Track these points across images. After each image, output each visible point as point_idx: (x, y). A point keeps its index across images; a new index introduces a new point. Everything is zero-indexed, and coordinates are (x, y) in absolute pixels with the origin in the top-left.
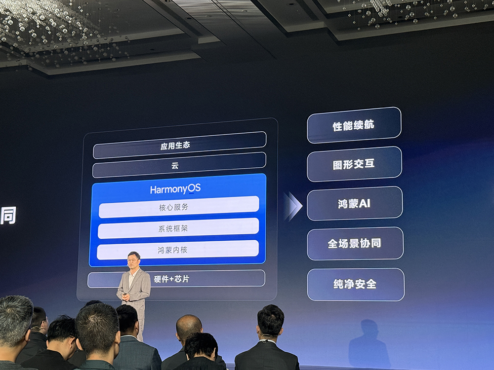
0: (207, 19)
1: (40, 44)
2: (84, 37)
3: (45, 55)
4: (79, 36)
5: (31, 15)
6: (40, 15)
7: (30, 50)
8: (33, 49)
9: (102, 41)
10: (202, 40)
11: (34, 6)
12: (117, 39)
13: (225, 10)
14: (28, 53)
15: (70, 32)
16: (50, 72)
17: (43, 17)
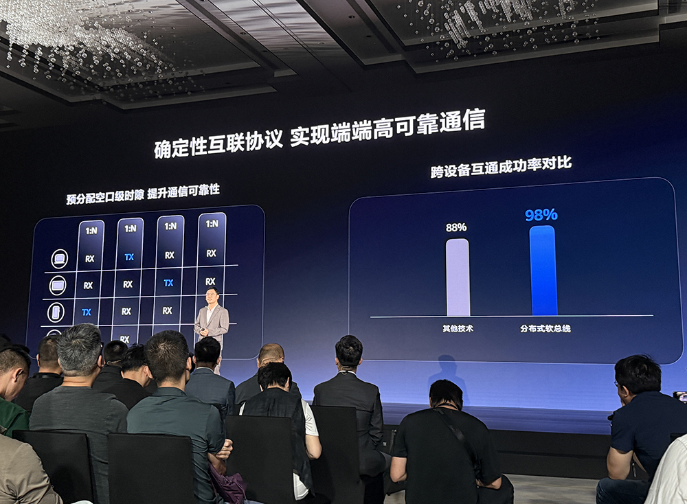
0: (284, 52)
1: (114, 78)
2: (159, 70)
3: (119, 88)
4: (153, 70)
5: (105, 48)
6: (114, 48)
7: (104, 84)
8: (108, 83)
9: (178, 75)
10: (277, 74)
11: (107, 38)
12: (192, 72)
13: (301, 43)
14: (102, 88)
15: (145, 65)
16: (124, 107)
17: (117, 50)
